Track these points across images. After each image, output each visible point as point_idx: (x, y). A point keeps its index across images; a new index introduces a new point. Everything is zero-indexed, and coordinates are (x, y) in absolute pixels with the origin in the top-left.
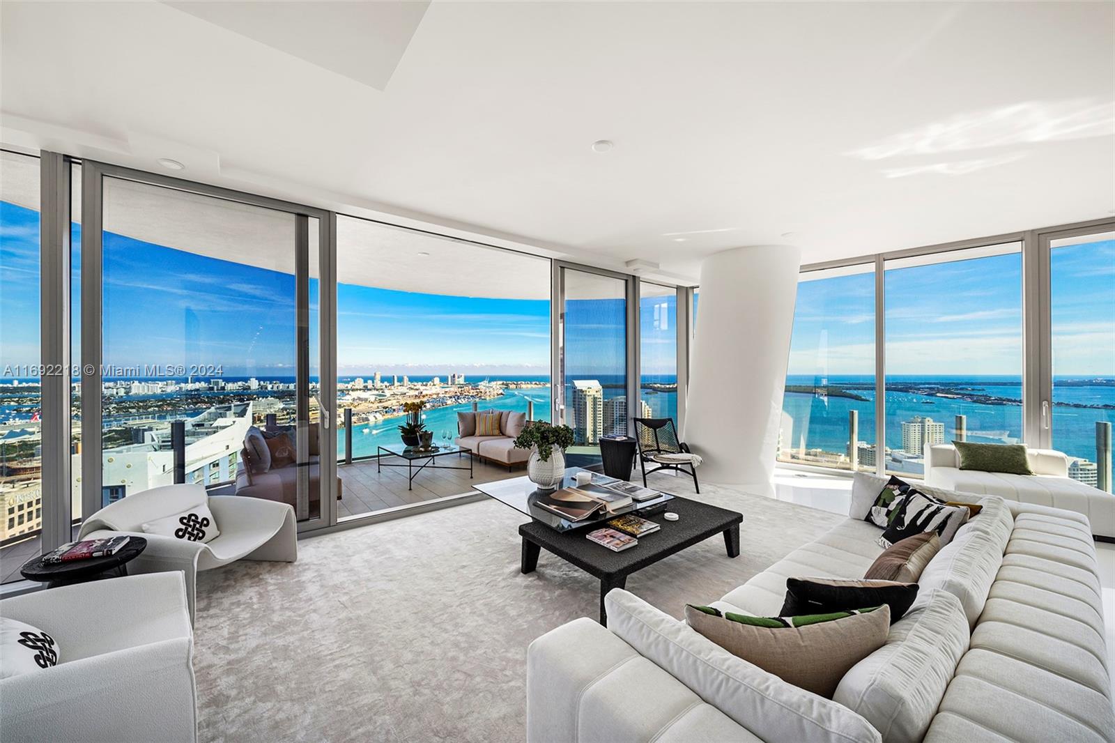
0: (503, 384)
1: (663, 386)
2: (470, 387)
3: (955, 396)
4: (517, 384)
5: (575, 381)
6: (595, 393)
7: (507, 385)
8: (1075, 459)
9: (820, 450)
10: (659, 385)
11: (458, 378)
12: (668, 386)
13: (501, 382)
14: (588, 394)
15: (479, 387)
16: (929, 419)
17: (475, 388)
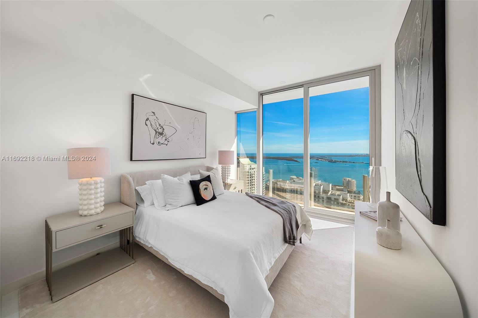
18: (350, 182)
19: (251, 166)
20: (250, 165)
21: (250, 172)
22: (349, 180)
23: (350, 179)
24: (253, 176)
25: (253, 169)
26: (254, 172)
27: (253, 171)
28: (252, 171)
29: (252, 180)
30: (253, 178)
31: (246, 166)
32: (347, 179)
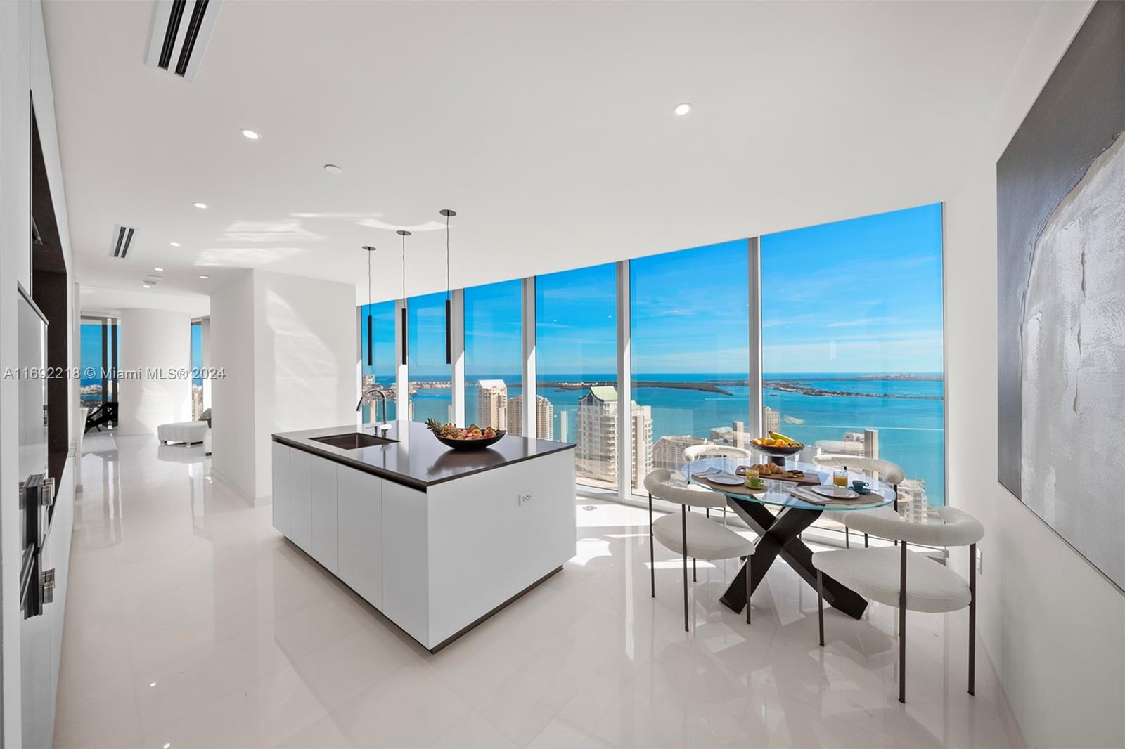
0: (417, 384)
1: (570, 384)
2: (382, 388)
3: (792, 390)
4: (432, 384)
5: (480, 381)
6: (499, 392)
7: (421, 385)
8: (859, 435)
9: (690, 436)
10: (566, 384)
11: (369, 378)
12: (574, 385)
13: (415, 383)
14: (493, 392)
15: (392, 388)
16: (768, 407)
17: (387, 387)
22: (858, 438)
31: (609, 405)
32: (853, 436)
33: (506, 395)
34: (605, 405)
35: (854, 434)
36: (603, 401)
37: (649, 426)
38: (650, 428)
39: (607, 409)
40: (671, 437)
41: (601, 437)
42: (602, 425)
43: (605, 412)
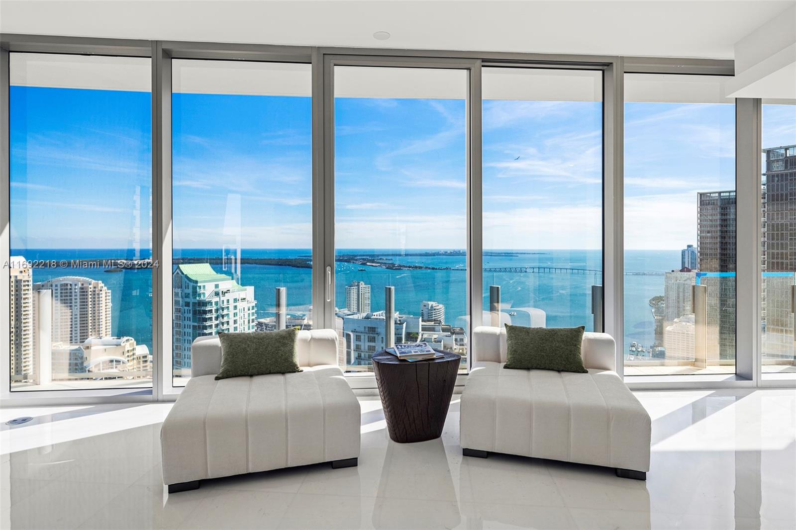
16: (362, 282)
18: (435, 309)
19: (217, 286)
20: (216, 283)
21: (217, 303)
22: (432, 307)
23: (434, 304)
24: (225, 312)
25: (224, 293)
26: (228, 301)
27: (225, 299)
28: (222, 298)
29: (223, 324)
30: (226, 319)
31: (204, 287)
32: (429, 304)
33: (31, 279)
34: (200, 287)
35: (429, 303)
36: (196, 282)
37: (253, 309)
38: (254, 311)
39: (202, 291)
40: (268, 319)
41: (194, 327)
42: (195, 313)
43: (200, 295)
